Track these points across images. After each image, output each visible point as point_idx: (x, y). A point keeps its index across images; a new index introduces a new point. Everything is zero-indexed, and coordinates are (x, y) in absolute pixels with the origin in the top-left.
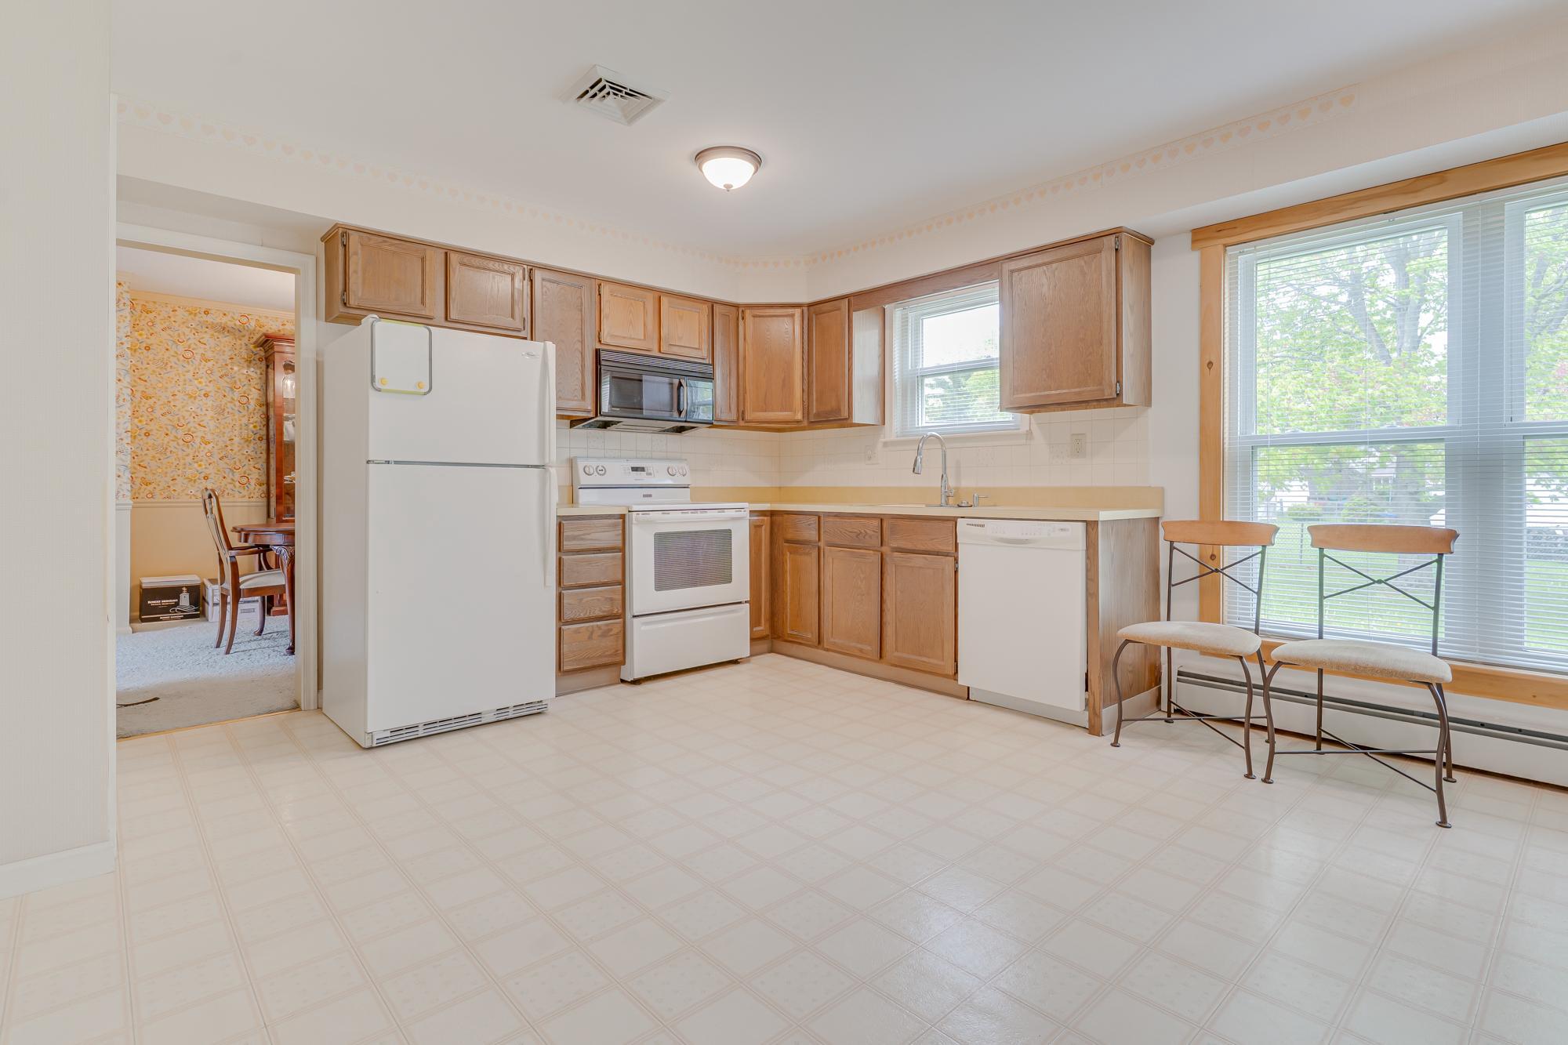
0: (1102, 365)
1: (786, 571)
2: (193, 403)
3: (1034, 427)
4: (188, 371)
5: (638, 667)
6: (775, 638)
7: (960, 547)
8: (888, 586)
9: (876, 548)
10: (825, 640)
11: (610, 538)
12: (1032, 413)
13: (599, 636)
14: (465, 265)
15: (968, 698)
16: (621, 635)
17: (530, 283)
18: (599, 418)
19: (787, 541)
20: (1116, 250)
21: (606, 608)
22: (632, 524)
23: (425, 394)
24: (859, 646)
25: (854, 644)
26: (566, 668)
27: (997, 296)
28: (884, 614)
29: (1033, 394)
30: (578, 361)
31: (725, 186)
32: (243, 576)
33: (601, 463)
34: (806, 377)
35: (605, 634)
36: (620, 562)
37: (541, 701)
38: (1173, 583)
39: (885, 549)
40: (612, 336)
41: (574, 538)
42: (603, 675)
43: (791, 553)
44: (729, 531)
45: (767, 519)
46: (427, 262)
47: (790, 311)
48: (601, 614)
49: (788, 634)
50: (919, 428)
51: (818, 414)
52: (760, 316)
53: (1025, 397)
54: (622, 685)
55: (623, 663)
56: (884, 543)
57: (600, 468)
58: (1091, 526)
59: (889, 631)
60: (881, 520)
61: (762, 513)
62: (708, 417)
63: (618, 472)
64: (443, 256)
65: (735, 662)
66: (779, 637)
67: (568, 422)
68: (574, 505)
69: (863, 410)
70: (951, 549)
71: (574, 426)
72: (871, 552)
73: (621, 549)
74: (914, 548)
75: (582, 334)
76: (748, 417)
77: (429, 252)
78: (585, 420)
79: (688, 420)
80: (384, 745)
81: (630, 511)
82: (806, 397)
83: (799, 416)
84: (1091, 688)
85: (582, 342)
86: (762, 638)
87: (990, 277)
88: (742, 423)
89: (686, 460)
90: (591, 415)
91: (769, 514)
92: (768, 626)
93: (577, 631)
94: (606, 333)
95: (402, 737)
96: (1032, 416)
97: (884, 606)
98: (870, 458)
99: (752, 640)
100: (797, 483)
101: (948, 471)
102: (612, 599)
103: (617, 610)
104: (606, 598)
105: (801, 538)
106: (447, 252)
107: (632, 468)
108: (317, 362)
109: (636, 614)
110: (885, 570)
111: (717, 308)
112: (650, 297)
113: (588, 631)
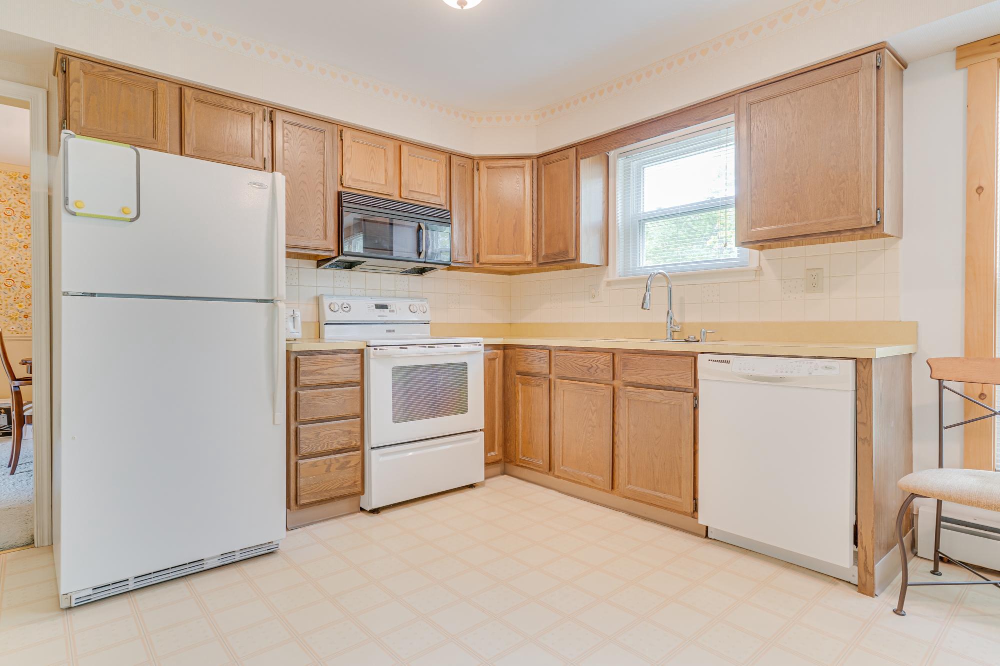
0: (859, 192)
1: (518, 401)
2: (13, 253)
3: (764, 263)
4: (9, 226)
5: (375, 497)
6: (508, 462)
7: (701, 384)
8: (621, 419)
9: (608, 382)
10: (556, 468)
11: (349, 372)
12: (762, 248)
13: (337, 469)
14: (201, 102)
15: (707, 536)
16: (360, 465)
17: (270, 124)
18: (341, 258)
19: (519, 373)
20: (878, 67)
21: (344, 441)
22: (370, 358)
23: (132, 220)
24: (591, 476)
25: (585, 474)
26: (302, 502)
27: (732, 136)
28: (616, 446)
29: (775, 227)
30: (320, 201)
32: (26, 404)
33: (346, 301)
34: (535, 223)
35: (342, 467)
36: (358, 396)
37: (272, 542)
38: (945, 425)
39: (616, 383)
40: (353, 180)
41: (311, 373)
42: (343, 505)
43: (522, 385)
44: (465, 365)
45: (500, 352)
46: (159, 95)
47: (521, 162)
48: (339, 447)
49: (520, 459)
50: (641, 268)
51: (546, 256)
52: (494, 168)
53: (763, 230)
54: (361, 514)
55: (363, 492)
56: (616, 377)
57: (345, 305)
58: (862, 365)
59: (621, 464)
60: (613, 354)
61: (496, 347)
62: (445, 258)
63: (363, 309)
64: (177, 91)
65: (472, 486)
66: (511, 462)
67: (315, 262)
68: (321, 340)
69: (589, 252)
70: (690, 384)
71: (320, 266)
72: (603, 385)
73: (361, 383)
74: (648, 382)
75: (324, 177)
76: (482, 260)
77: (161, 85)
78: (329, 259)
79: (427, 261)
80: (86, 603)
81: (368, 346)
82: (535, 241)
83: (529, 258)
84: (862, 543)
85: (324, 184)
86: (496, 462)
87: (726, 112)
88: (477, 265)
89: (426, 298)
90: (334, 254)
91: (501, 347)
92: (501, 450)
93: (314, 465)
94: (347, 177)
96: (761, 252)
97: (616, 439)
98: (594, 297)
99: (487, 464)
100: (524, 321)
101: (673, 306)
102: (350, 432)
103: (356, 442)
104: (344, 431)
105: (532, 371)
106: (181, 87)
107: (376, 305)
108: (49, 196)
109: (373, 447)
110: (616, 403)
111: (454, 158)
112: (391, 145)
113: (326, 464)
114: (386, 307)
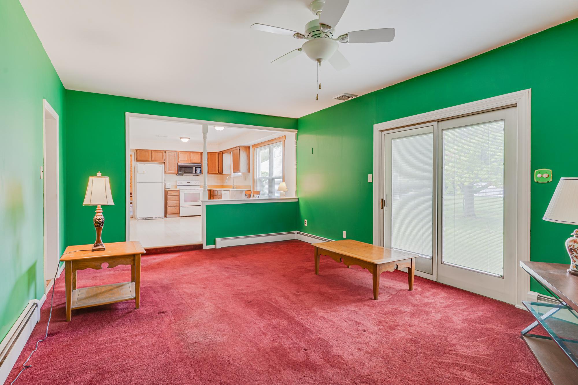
5: (182, 214)
11: (177, 193)
14: (155, 152)
16: (179, 209)
17: (165, 154)
18: (180, 174)
22: (181, 191)
23: (144, 173)
26: (169, 213)
30: (174, 165)
33: (181, 181)
35: (175, 209)
36: (178, 197)
37: (161, 217)
40: (181, 160)
41: (170, 193)
42: (176, 215)
44: (200, 193)
46: (148, 153)
47: (215, 153)
48: (175, 205)
51: (219, 172)
54: (179, 217)
55: (179, 213)
63: (185, 183)
64: (151, 151)
68: (173, 188)
71: (175, 175)
73: (179, 195)
77: (149, 151)
80: (140, 220)
85: (175, 162)
89: (196, 180)
90: (177, 174)
93: (171, 208)
94: (179, 160)
95: (142, 219)
102: (177, 203)
103: (178, 205)
107: (187, 182)
109: (181, 206)
111: (202, 153)
112: (188, 154)
114: (190, 182)
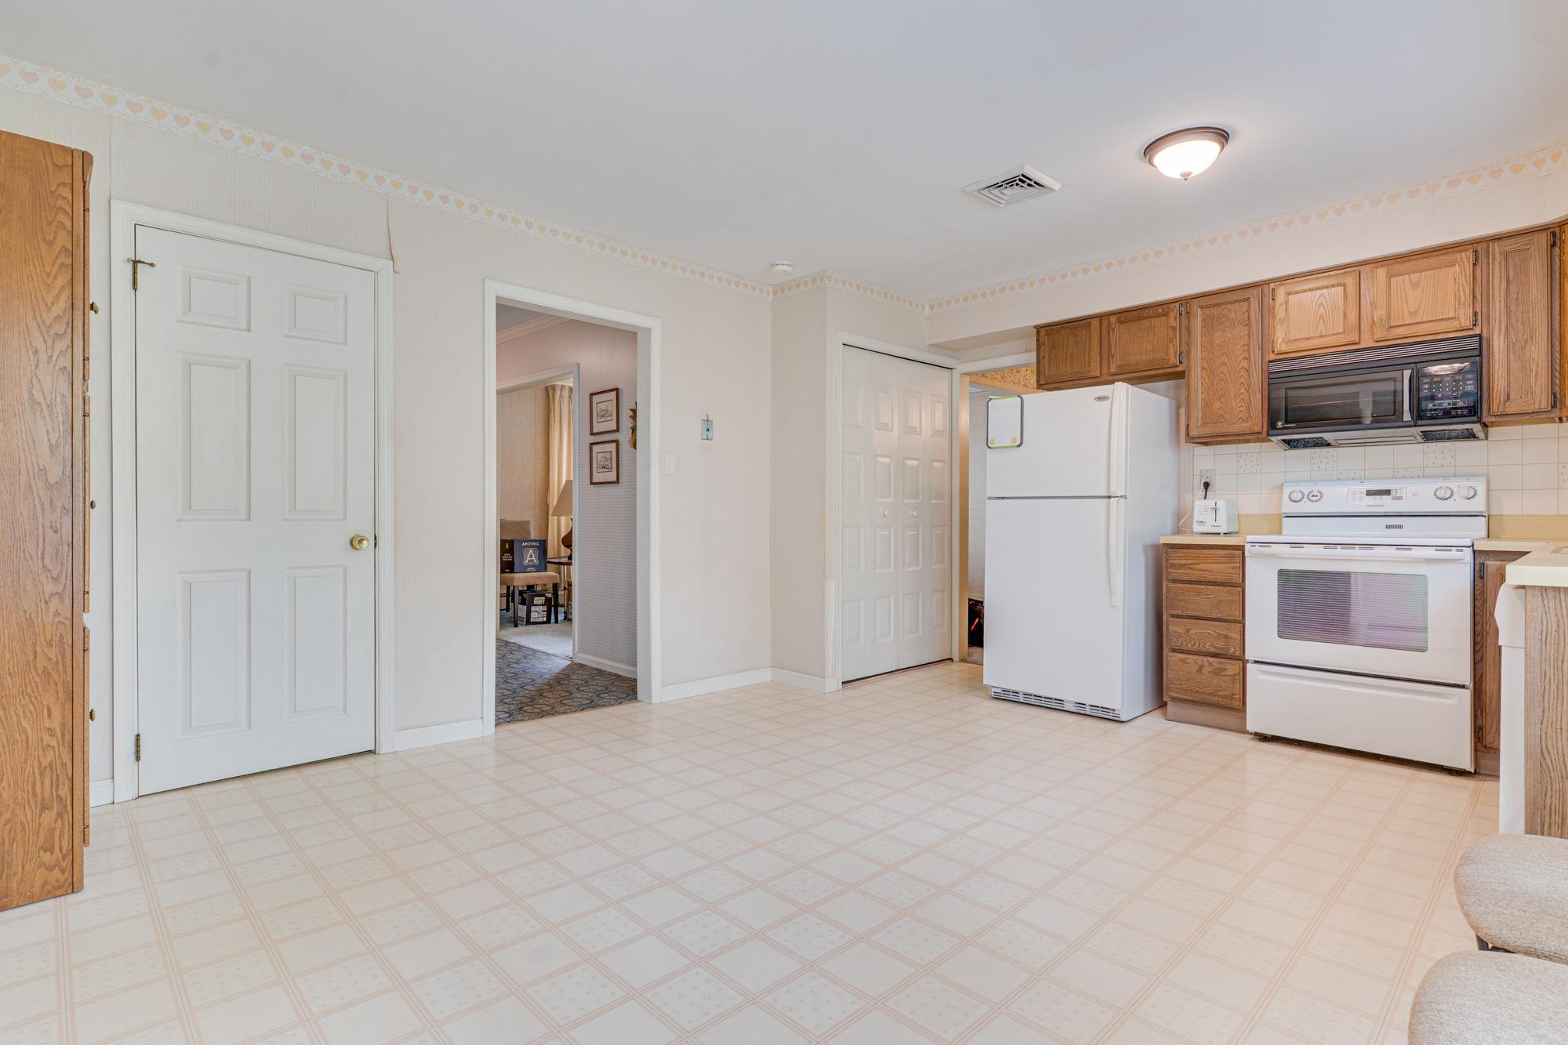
11: (1226, 570)
13: (1210, 672)
16: (1240, 678)
17: (1186, 316)
21: (1221, 646)
22: (1246, 556)
23: (1019, 446)
26: (1169, 695)
30: (1244, 380)
31: (1181, 176)
33: (1314, 487)
35: (1217, 672)
36: (1237, 598)
40: (1289, 341)
41: (1181, 566)
42: (1215, 715)
44: (1422, 578)
46: (1092, 332)
48: (1214, 650)
54: (1243, 735)
55: (1243, 712)
57: (1313, 493)
63: (1344, 497)
64: (1104, 322)
73: (1240, 584)
75: (1249, 350)
77: (1094, 322)
81: (1248, 542)
85: (1248, 358)
93: (1183, 661)
94: (1280, 340)
95: (1006, 697)
102: (1227, 638)
103: (1234, 650)
106: (1107, 318)
107: (1368, 491)
111: (1495, 246)
113: (1197, 663)
114: (1387, 492)
